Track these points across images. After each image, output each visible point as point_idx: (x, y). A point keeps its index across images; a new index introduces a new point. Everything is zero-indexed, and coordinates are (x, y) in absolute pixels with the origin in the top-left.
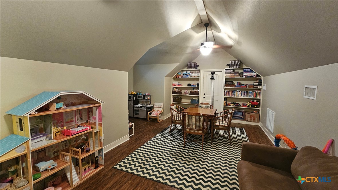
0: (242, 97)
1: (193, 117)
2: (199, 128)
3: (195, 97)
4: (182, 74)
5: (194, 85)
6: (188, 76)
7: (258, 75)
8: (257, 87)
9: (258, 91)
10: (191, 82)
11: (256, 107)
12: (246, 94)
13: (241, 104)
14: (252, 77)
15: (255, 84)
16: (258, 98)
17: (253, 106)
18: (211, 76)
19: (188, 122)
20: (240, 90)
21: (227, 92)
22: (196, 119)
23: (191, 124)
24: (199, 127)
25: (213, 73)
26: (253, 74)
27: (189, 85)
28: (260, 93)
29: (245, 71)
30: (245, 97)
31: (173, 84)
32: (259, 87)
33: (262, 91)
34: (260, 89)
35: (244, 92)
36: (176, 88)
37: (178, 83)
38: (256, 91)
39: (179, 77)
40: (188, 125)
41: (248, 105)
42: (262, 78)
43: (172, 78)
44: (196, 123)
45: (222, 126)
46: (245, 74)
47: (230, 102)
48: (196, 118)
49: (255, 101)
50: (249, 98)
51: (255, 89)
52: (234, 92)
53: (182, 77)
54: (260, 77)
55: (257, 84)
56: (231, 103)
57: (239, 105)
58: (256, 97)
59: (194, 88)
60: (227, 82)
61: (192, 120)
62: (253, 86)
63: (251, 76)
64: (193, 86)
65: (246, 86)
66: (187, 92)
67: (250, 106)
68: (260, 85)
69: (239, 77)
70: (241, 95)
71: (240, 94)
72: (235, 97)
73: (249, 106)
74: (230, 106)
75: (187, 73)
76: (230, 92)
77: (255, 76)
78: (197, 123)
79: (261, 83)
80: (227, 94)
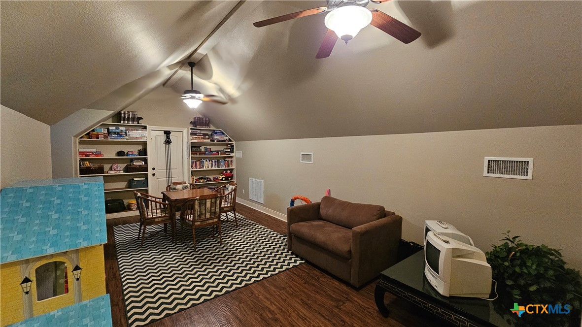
0: (214, 168)
1: (207, 201)
2: (215, 215)
3: (139, 176)
4: (106, 132)
5: (134, 153)
6: (121, 136)
7: (230, 140)
8: (230, 154)
9: (230, 159)
10: (125, 149)
11: (230, 179)
12: (217, 164)
13: (211, 177)
14: (224, 141)
15: (227, 150)
16: (230, 168)
17: (227, 179)
18: (163, 138)
19: (199, 210)
20: (210, 159)
21: (193, 162)
22: (211, 203)
23: (204, 212)
24: (215, 213)
25: (167, 133)
26: (226, 138)
27: (120, 153)
28: (232, 161)
29: (216, 133)
30: (217, 168)
31: (79, 152)
32: (231, 155)
33: (234, 159)
34: (231, 157)
35: (215, 162)
36: (90, 160)
37: (94, 150)
38: (228, 159)
39: (98, 138)
40: (198, 216)
41: (221, 178)
42: (234, 143)
43: (77, 139)
44: (211, 209)
45: (228, 207)
46: (216, 137)
47: (197, 177)
48: (211, 201)
49: (229, 172)
50: (221, 168)
51: (226, 157)
52: (202, 162)
53: (105, 137)
54: (232, 141)
55: (229, 150)
56: (199, 179)
57: (209, 179)
58: (228, 166)
59: (132, 160)
60: (194, 148)
61: (206, 206)
62: (225, 153)
63: (223, 139)
64: (132, 155)
65: (218, 152)
66: (117, 167)
67: (224, 179)
68: (232, 151)
69: (209, 141)
70: (212, 166)
71: (210, 165)
72: (205, 169)
73: (222, 180)
74: (199, 182)
75: (119, 131)
76: (198, 163)
77: (227, 140)
78: (213, 209)
79: (233, 149)
80: (194, 166)
